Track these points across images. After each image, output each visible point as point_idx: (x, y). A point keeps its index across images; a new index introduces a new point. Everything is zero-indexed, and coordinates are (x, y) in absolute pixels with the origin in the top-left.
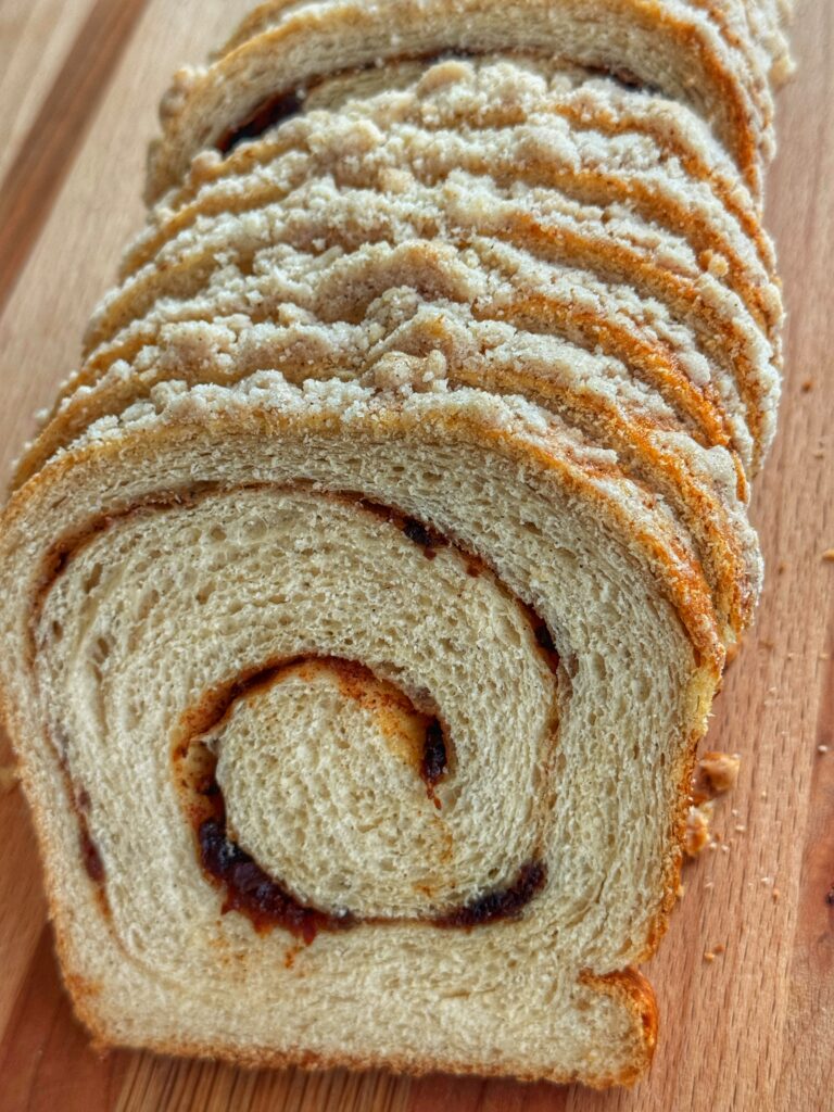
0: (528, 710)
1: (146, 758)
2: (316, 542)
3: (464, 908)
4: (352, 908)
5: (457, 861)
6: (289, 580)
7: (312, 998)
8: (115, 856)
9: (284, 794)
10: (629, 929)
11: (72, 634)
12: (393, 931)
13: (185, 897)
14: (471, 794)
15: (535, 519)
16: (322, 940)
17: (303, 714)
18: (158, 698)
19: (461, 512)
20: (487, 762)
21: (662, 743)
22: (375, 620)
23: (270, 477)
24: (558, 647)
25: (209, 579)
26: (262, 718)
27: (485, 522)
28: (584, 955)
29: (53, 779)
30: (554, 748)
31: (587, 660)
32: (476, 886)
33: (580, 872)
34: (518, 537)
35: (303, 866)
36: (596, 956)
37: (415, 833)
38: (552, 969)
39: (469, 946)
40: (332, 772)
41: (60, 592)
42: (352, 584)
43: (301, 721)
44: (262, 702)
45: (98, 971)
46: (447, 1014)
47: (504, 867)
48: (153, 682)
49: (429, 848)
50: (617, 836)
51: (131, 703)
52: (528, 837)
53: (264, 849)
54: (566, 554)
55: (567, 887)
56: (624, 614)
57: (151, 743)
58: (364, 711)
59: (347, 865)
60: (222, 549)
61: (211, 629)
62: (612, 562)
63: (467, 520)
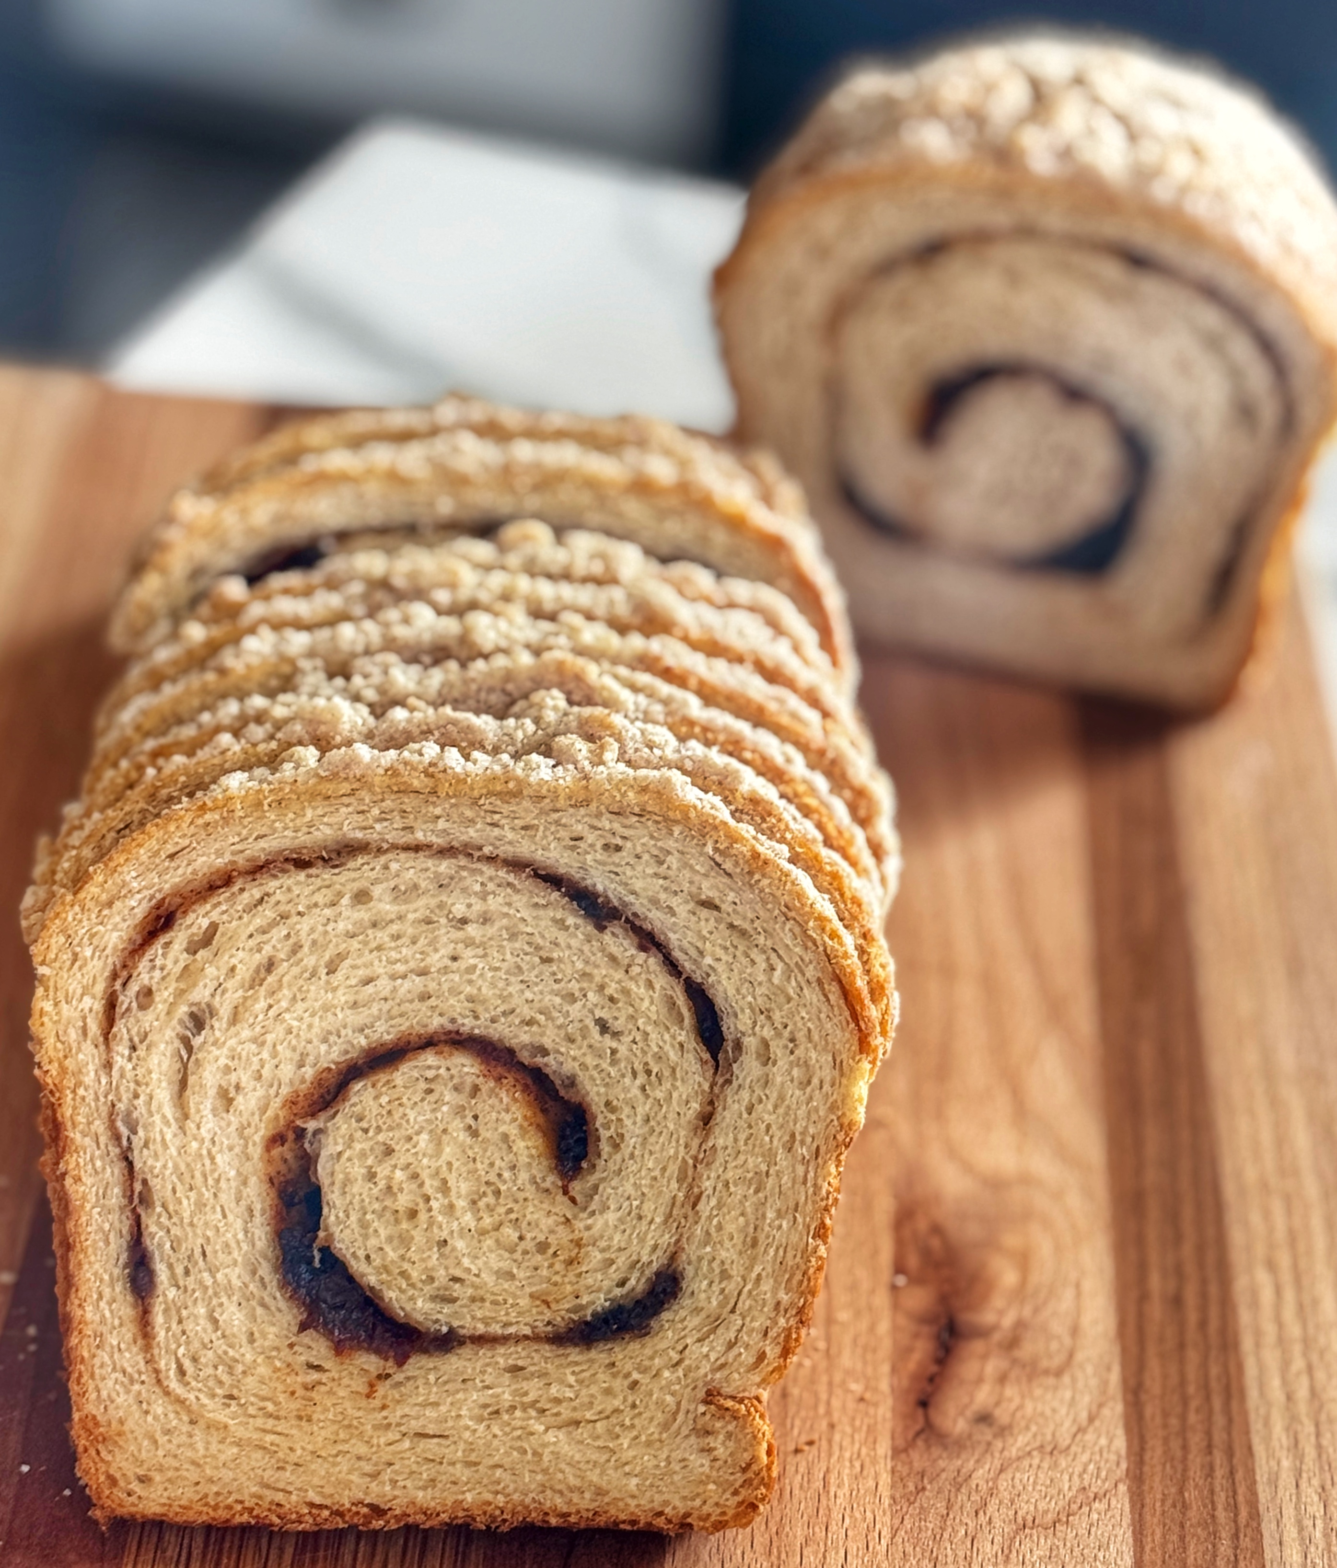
0: (685, 1098)
1: (231, 1149)
2: (478, 906)
3: (587, 1323)
4: (456, 1324)
5: (584, 1269)
6: (436, 950)
7: (392, 1436)
8: (170, 1267)
9: (395, 1190)
10: (764, 1341)
11: (165, 1001)
12: (501, 1350)
13: (252, 1316)
14: (610, 1191)
15: (713, 894)
16: (417, 1364)
17: (432, 1098)
18: (259, 1077)
19: (638, 885)
20: (632, 1156)
21: (819, 1134)
22: (528, 995)
23: (434, 839)
24: (724, 1029)
25: (344, 946)
26: (384, 1100)
27: (663, 896)
28: (714, 1370)
29: (109, 1170)
30: (705, 1140)
31: (750, 1043)
32: (602, 1296)
33: (717, 1280)
34: (694, 914)
35: (405, 1275)
36: (726, 1373)
37: (541, 1238)
38: (677, 1387)
39: (585, 1367)
40: (456, 1164)
41: (160, 952)
42: (508, 956)
43: (427, 1106)
44: (388, 1082)
45: (121, 1413)
46: (551, 1448)
47: (636, 1275)
48: (255, 1060)
49: (555, 1254)
50: (762, 1237)
51: (224, 1084)
52: (667, 1239)
53: (361, 1253)
54: (743, 933)
55: (703, 1296)
56: (795, 996)
57: (241, 1130)
58: (503, 1095)
59: (458, 1273)
60: (363, 914)
61: (336, 1002)
62: (789, 942)
63: (643, 894)
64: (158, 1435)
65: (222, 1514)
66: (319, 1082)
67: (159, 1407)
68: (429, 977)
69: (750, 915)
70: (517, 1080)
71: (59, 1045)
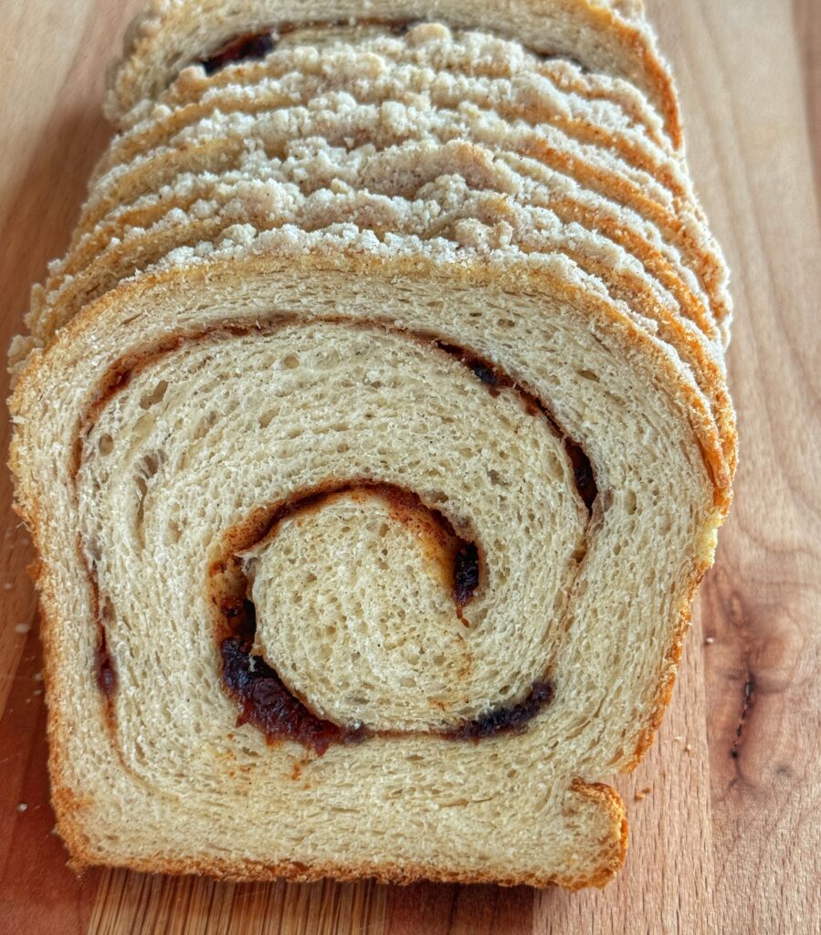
0: (562, 539)
1: (180, 573)
2: (389, 373)
3: (474, 722)
4: (367, 721)
5: (474, 678)
6: (353, 409)
7: (313, 809)
8: (130, 669)
9: (317, 611)
10: (622, 741)
11: (124, 448)
12: (404, 743)
13: (198, 711)
14: (496, 615)
15: (594, 367)
16: (335, 752)
17: (348, 535)
18: (203, 514)
19: (528, 357)
20: (516, 586)
21: (675, 572)
22: (432, 450)
23: (352, 313)
24: (598, 482)
25: (275, 404)
26: (308, 536)
27: (549, 367)
28: (580, 763)
29: (77, 590)
30: (578, 575)
31: (620, 494)
32: (488, 701)
33: (584, 690)
34: (576, 383)
35: (325, 681)
36: (590, 766)
37: (438, 652)
38: (549, 777)
39: (473, 758)
40: (368, 591)
41: (118, 406)
42: (415, 416)
43: (344, 542)
44: (312, 521)
45: (92, 786)
46: (444, 822)
47: (517, 683)
48: (200, 499)
49: (449, 666)
50: (623, 655)
51: (173, 518)
52: (543, 656)
53: (288, 663)
54: (617, 400)
55: (572, 703)
56: (661, 456)
57: (188, 559)
58: (409, 534)
59: (369, 680)
60: (290, 376)
61: (267, 451)
62: (657, 410)
63: (531, 365)
64: (122, 803)
65: (175, 867)
66: (254, 518)
67: (122, 782)
68: (347, 432)
69: (625, 385)
70: (420, 521)
71: (33, 484)
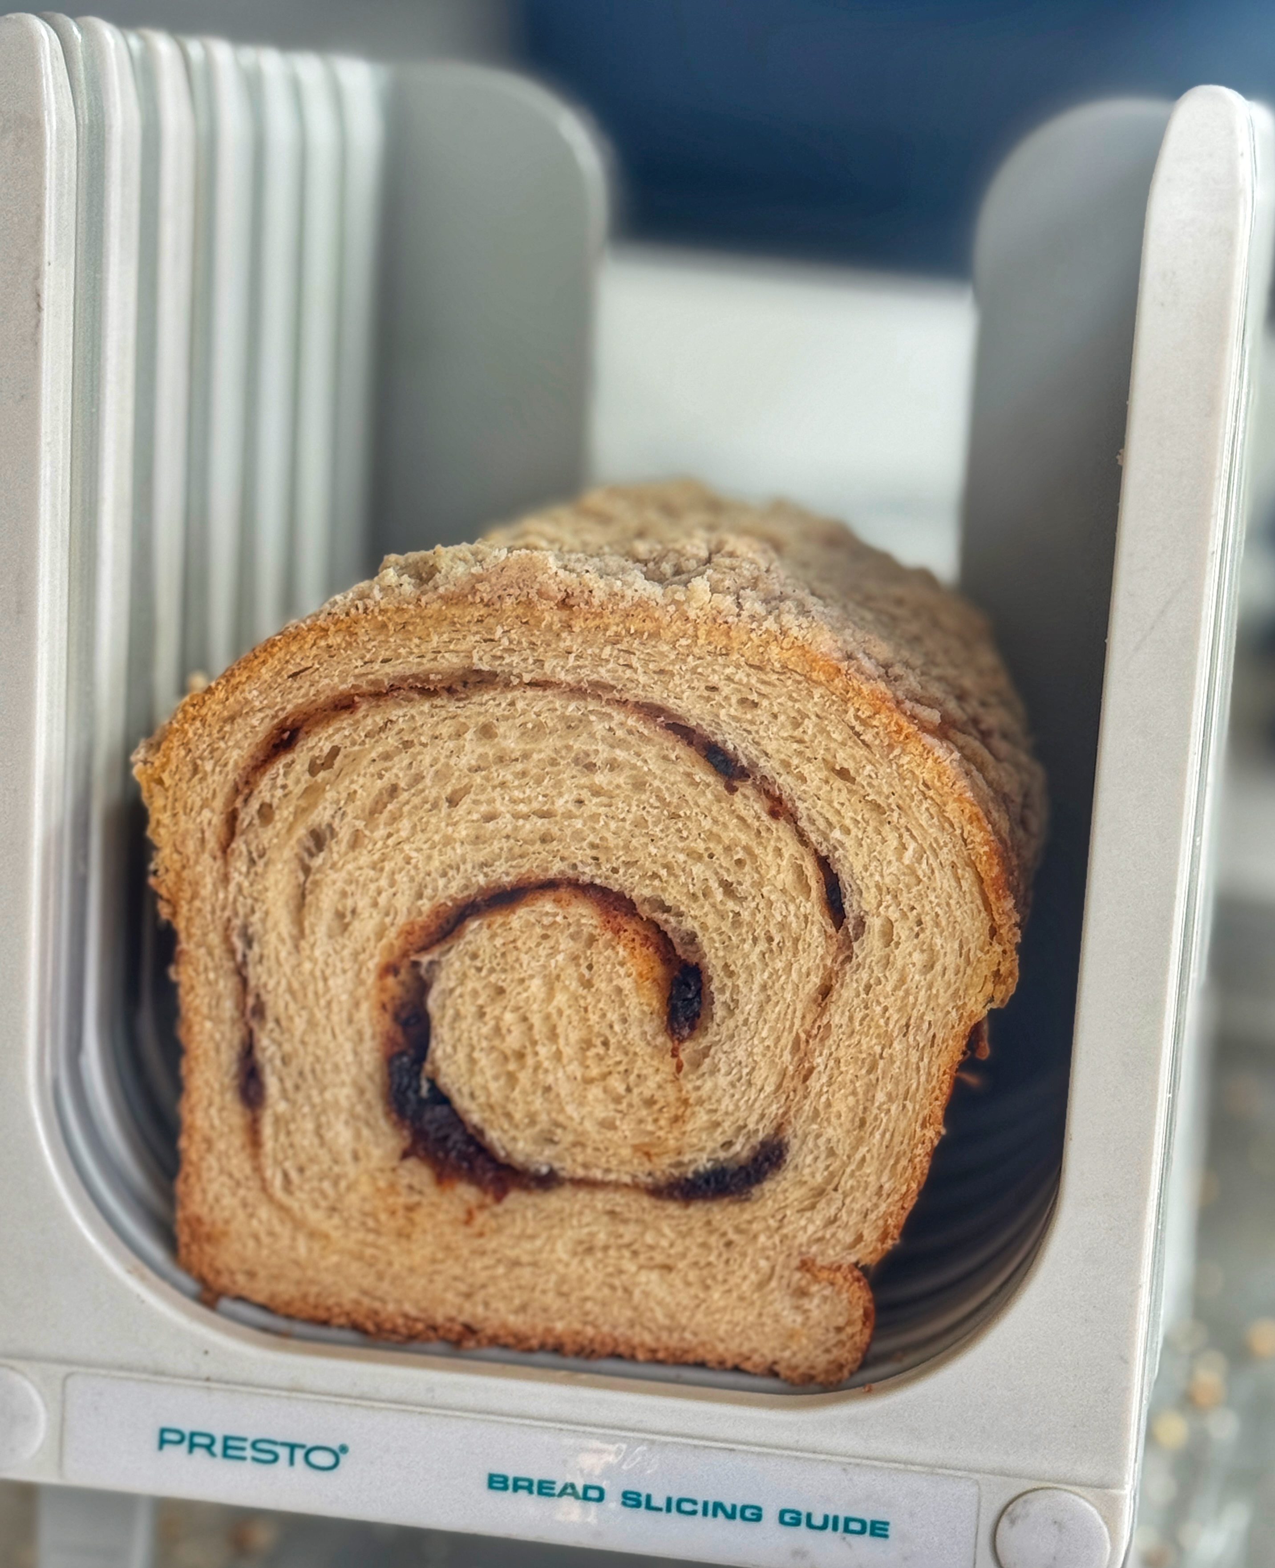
0: (804, 970)
1: (344, 971)
2: (606, 754)
3: (687, 1180)
4: (557, 1165)
5: (689, 1127)
6: (561, 795)
7: (487, 1261)
8: (281, 1080)
9: (504, 1031)
10: (864, 1222)
11: (286, 819)
12: (600, 1195)
13: (358, 1136)
14: (720, 1055)
15: (849, 765)
16: (515, 1199)
17: (547, 944)
18: (375, 904)
19: (771, 747)
20: (746, 1022)
21: (936, 1021)
22: (652, 849)
23: (563, 677)
24: (846, 906)
25: (466, 780)
26: (499, 942)
27: (795, 761)
28: (809, 1244)
30: (821, 1015)
31: (875, 923)
32: (705, 1157)
33: (822, 1156)
34: (827, 782)
35: (509, 1116)
36: (823, 1247)
37: (647, 1093)
38: (771, 1253)
39: (684, 1221)
40: (567, 1012)
41: (281, 771)
42: (634, 808)
43: (543, 952)
44: (503, 924)
45: (227, 1214)
46: (643, 1287)
47: (741, 1140)
48: (373, 887)
49: (661, 1110)
50: (869, 1119)
51: (340, 908)
52: (774, 1109)
53: (466, 1090)
54: (877, 807)
55: (807, 1170)
56: (925, 879)
57: (356, 955)
58: (620, 949)
59: (561, 1118)
60: (488, 749)
61: (456, 835)
62: (923, 823)
63: (775, 756)
64: (263, 1236)
66: (437, 913)
67: (264, 1212)
68: (552, 819)
69: (886, 790)
70: (637, 932)
71: (176, 856)
